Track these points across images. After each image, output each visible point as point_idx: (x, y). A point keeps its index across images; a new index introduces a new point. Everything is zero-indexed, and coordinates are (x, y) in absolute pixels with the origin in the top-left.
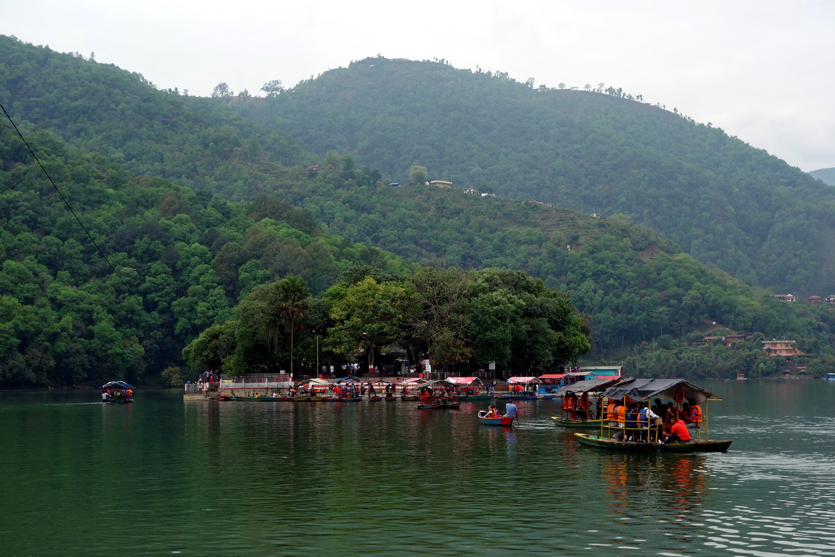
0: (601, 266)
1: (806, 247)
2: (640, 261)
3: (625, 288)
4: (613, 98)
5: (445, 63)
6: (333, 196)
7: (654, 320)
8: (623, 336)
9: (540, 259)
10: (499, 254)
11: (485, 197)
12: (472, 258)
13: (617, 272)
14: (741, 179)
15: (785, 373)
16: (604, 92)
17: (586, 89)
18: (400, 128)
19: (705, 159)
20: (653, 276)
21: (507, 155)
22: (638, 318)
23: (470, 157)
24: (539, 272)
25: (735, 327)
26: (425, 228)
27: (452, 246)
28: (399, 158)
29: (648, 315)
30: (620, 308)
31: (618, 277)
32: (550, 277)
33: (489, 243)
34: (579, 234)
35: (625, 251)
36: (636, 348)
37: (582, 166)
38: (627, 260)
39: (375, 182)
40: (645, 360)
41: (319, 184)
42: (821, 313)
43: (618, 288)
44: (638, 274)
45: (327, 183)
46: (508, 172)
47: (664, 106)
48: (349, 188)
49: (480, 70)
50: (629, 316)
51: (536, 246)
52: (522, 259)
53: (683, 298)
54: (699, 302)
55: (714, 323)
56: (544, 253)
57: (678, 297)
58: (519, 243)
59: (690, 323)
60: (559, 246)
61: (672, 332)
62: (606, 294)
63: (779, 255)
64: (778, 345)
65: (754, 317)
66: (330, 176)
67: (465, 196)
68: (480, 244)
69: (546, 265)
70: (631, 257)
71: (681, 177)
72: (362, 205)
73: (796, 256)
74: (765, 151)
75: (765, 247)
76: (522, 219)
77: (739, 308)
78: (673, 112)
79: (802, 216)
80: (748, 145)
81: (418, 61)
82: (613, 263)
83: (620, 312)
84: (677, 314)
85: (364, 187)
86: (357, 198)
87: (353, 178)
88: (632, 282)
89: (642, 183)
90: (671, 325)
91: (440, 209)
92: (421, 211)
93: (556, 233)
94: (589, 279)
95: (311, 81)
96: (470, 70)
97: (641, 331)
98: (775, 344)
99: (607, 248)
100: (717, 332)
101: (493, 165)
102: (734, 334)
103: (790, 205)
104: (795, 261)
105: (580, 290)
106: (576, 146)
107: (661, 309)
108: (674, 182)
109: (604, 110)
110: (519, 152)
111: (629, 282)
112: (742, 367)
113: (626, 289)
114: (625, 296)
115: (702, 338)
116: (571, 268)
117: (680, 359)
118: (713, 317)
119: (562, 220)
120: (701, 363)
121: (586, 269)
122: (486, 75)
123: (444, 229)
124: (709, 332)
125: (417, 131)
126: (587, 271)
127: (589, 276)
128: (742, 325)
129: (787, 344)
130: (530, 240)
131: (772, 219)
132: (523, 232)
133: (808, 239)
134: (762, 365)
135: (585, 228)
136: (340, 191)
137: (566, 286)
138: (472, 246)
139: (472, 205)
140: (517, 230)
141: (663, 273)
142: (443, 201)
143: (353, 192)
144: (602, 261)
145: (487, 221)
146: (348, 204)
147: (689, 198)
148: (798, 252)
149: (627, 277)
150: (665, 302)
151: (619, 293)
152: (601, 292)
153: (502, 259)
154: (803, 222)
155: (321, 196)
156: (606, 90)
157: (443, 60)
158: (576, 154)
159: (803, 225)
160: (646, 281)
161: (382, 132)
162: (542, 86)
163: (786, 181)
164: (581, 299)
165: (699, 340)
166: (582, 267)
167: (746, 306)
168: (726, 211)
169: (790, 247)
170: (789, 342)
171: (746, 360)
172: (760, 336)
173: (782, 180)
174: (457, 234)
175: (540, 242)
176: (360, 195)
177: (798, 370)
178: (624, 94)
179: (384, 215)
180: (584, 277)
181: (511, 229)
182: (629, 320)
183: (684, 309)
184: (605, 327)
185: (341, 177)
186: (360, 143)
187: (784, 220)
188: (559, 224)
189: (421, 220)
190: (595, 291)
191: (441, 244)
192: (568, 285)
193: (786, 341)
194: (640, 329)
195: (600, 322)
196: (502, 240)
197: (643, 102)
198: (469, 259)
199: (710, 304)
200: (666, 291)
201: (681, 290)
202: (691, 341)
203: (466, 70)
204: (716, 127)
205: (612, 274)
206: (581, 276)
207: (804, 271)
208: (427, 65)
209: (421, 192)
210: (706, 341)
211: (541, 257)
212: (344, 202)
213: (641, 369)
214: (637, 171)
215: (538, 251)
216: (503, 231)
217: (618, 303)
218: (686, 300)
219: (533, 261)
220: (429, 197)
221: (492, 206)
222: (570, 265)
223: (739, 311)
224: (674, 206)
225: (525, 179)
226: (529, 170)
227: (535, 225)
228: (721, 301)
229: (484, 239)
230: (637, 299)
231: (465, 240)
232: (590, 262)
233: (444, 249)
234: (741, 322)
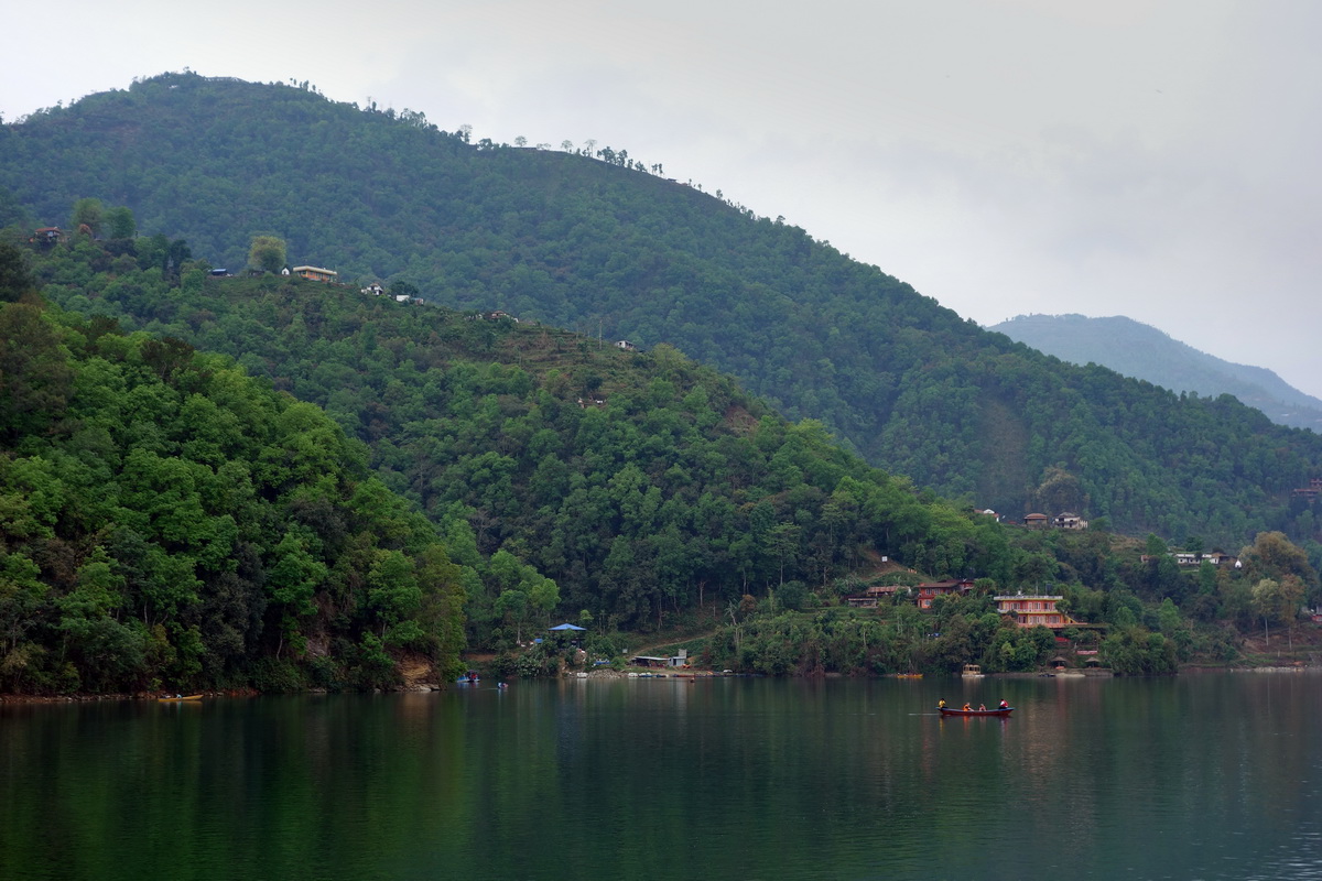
0: (655, 438)
1: (960, 435)
2: (727, 431)
3: (703, 484)
4: (611, 167)
5: (310, 89)
6: (87, 286)
7: (767, 551)
8: (702, 584)
9: (527, 422)
10: (437, 413)
11: (405, 303)
12: (381, 417)
13: (686, 451)
14: (839, 314)
15: (1056, 664)
16: (595, 156)
17: (564, 150)
18: (224, 197)
19: (776, 277)
20: (759, 462)
21: (423, 255)
22: (734, 546)
23: (357, 254)
24: (523, 449)
25: (929, 569)
26: (282, 354)
27: (341, 392)
28: (222, 251)
29: (755, 540)
30: (696, 525)
31: (690, 463)
32: (550, 457)
33: (415, 389)
34: (599, 376)
35: (695, 412)
36: (731, 610)
37: (561, 279)
38: (702, 429)
39: (176, 266)
40: (755, 634)
41: (57, 261)
42: (1055, 545)
43: (689, 485)
44: (730, 457)
45: (76, 259)
46: (427, 284)
47: (700, 186)
48: (122, 269)
49: (374, 105)
50: (716, 542)
51: (512, 397)
52: (488, 421)
53: (823, 507)
54: (854, 515)
55: (885, 559)
56: (534, 411)
57: (815, 507)
58: (477, 391)
59: (838, 557)
60: (562, 398)
61: (802, 576)
62: (666, 495)
63: (913, 447)
64: (1030, 605)
65: (967, 548)
66: (82, 245)
67: (364, 298)
68: (398, 390)
69: (540, 434)
70: (710, 423)
71: (740, 305)
72: (149, 305)
73: (943, 449)
74: (876, 268)
75: (888, 432)
76: (480, 348)
77: (934, 528)
78: (715, 196)
79: (950, 380)
80: (846, 257)
81: (260, 84)
82: (676, 433)
83: (695, 533)
84: (810, 540)
85: (153, 270)
86: (139, 292)
87: (133, 253)
88: (718, 472)
89: (671, 313)
90: (799, 561)
91: (314, 322)
92: (275, 322)
93: (552, 374)
94: (630, 463)
95: (57, 110)
96: (355, 104)
97: (741, 573)
98: (1022, 602)
99: (660, 402)
100: (892, 578)
101: (398, 271)
102: (927, 581)
103: (927, 360)
104: (942, 458)
105: (614, 486)
106: (551, 244)
107: (779, 529)
108: (727, 312)
109: (596, 185)
110: (446, 251)
111: (712, 473)
112: (964, 651)
113: (707, 486)
114: (705, 499)
115: (865, 588)
116: (591, 442)
117: (829, 631)
118: (881, 547)
119: (560, 352)
120: (876, 641)
121: (622, 444)
122: (384, 115)
123: (323, 358)
124: (876, 577)
125: (256, 204)
126: (625, 448)
127: (630, 459)
128: (944, 563)
129: (1045, 604)
130: (499, 386)
131: (896, 385)
132: (484, 372)
133: (963, 421)
134: (1007, 646)
135: (609, 367)
136: (102, 276)
137: (582, 477)
138: (380, 395)
139: (378, 315)
140: (472, 366)
141: (777, 457)
142: (318, 306)
143: (131, 279)
144: (653, 428)
145: (410, 347)
146: (118, 303)
147: (754, 342)
148: (947, 443)
149: (708, 462)
150: (787, 513)
151: (693, 493)
152: (655, 490)
153: (446, 422)
154: (953, 390)
155: (61, 284)
156: (599, 153)
157: (307, 83)
158: (551, 257)
159: (953, 395)
160: (747, 473)
161: (190, 202)
162: (485, 141)
163: (916, 320)
164: (615, 505)
165: (859, 593)
166: (614, 441)
167: (949, 524)
168: (819, 367)
169: (933, 435)
170: (1051, 598)
171: (971, 635)
172: (989, 585)
173: (909, 318)
174: (351, 370)
175: (521, 390)
176: (145, 286)
177: (1080, 658)
178: (631, 162)
179: (195, 326)
180: (620, 459)
181: (460, 364)
182: (716, 550)
183: (826, 531)
184: (668, 563)
185: (106, 249)
186: (146, 221)
187: (918, 386)
188: (555, 359)
189: (274, 339)
190: (643, 489)
191: (317, 387)
192: (586, 475)
193: (1046, 598)
194: (739, 570)
195: (655, 553)
196: (443, 385)
197: (662, 176)
198: (375, 421)
199: (878, 520)
200: (785, 493)
201: (816, 492)
202: (845, 596)
203: (349, 105)
204: (792, 225)
205: (676, 455)
206: (613, 458)
207: (958, 477)
208: (278, 91)
209: (272, 288)
210: (872, 595)
211: (528, 418)
212: (110, 299)
213: (747, 654)
214: (662, 290)
215: (520, 407)
216: (444, 367)
217: (693, 515)
218: (830, 510)
219: (511, 427)
220: (290, 296)
221: (419, 320)
222: (590, 435)
223: (934, 535)
224: (729, 355)
225: (459, 298)
226: (467, 282)
227: (507, 360)
228: (900, 513)
229: (406, 381)
230: (730, 507)
231: (366, 383)
232: (632, 430)
233: (322, 397)
234: (940, 557)
